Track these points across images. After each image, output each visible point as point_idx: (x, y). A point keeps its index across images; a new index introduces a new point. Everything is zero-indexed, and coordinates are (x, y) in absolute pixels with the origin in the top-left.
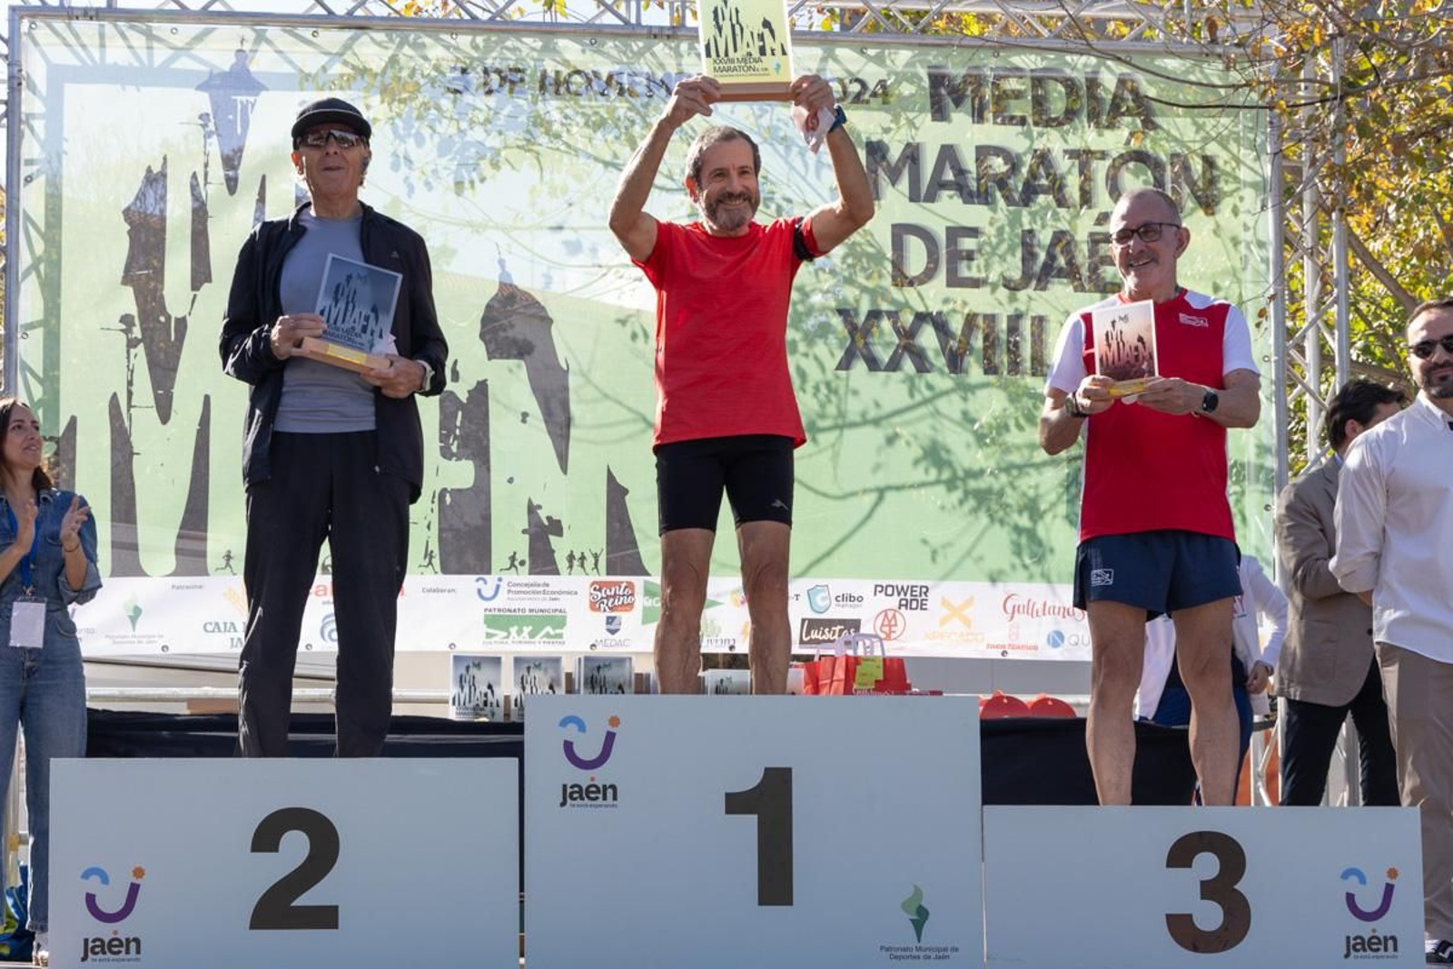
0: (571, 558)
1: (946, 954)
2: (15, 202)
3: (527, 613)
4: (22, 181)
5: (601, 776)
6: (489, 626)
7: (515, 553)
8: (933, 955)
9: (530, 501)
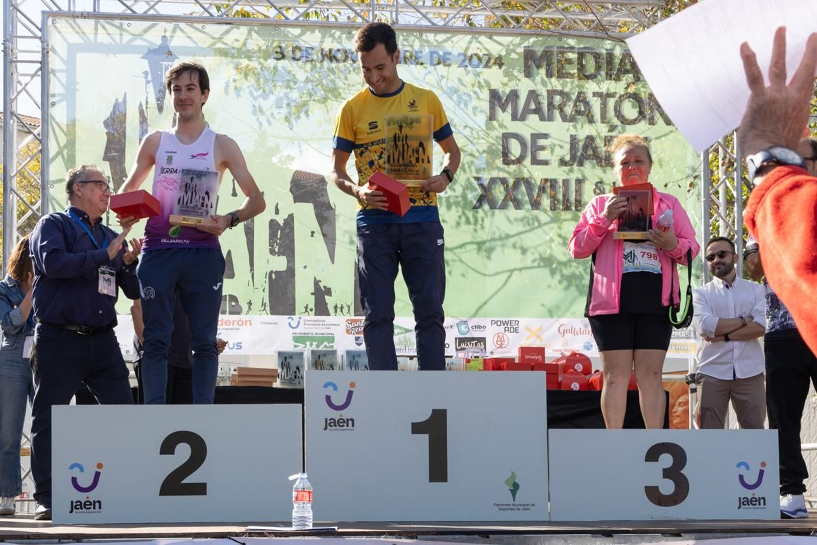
0: (336, 307)
1: (528, 507)
2: (46, 115)
3: (314, 335)
4: (50, 105)
5: (346, 414)
6: (296, 341)
7: (307, 305)
8: (521, 508)
9: (315, 278)
